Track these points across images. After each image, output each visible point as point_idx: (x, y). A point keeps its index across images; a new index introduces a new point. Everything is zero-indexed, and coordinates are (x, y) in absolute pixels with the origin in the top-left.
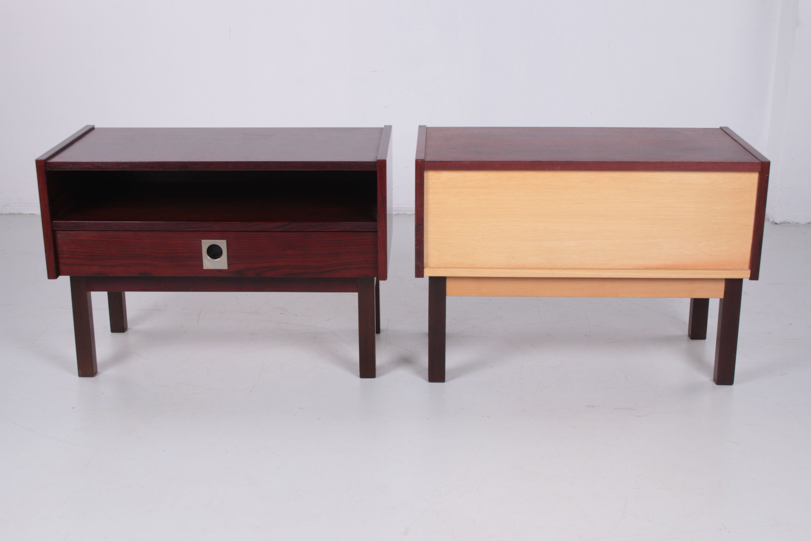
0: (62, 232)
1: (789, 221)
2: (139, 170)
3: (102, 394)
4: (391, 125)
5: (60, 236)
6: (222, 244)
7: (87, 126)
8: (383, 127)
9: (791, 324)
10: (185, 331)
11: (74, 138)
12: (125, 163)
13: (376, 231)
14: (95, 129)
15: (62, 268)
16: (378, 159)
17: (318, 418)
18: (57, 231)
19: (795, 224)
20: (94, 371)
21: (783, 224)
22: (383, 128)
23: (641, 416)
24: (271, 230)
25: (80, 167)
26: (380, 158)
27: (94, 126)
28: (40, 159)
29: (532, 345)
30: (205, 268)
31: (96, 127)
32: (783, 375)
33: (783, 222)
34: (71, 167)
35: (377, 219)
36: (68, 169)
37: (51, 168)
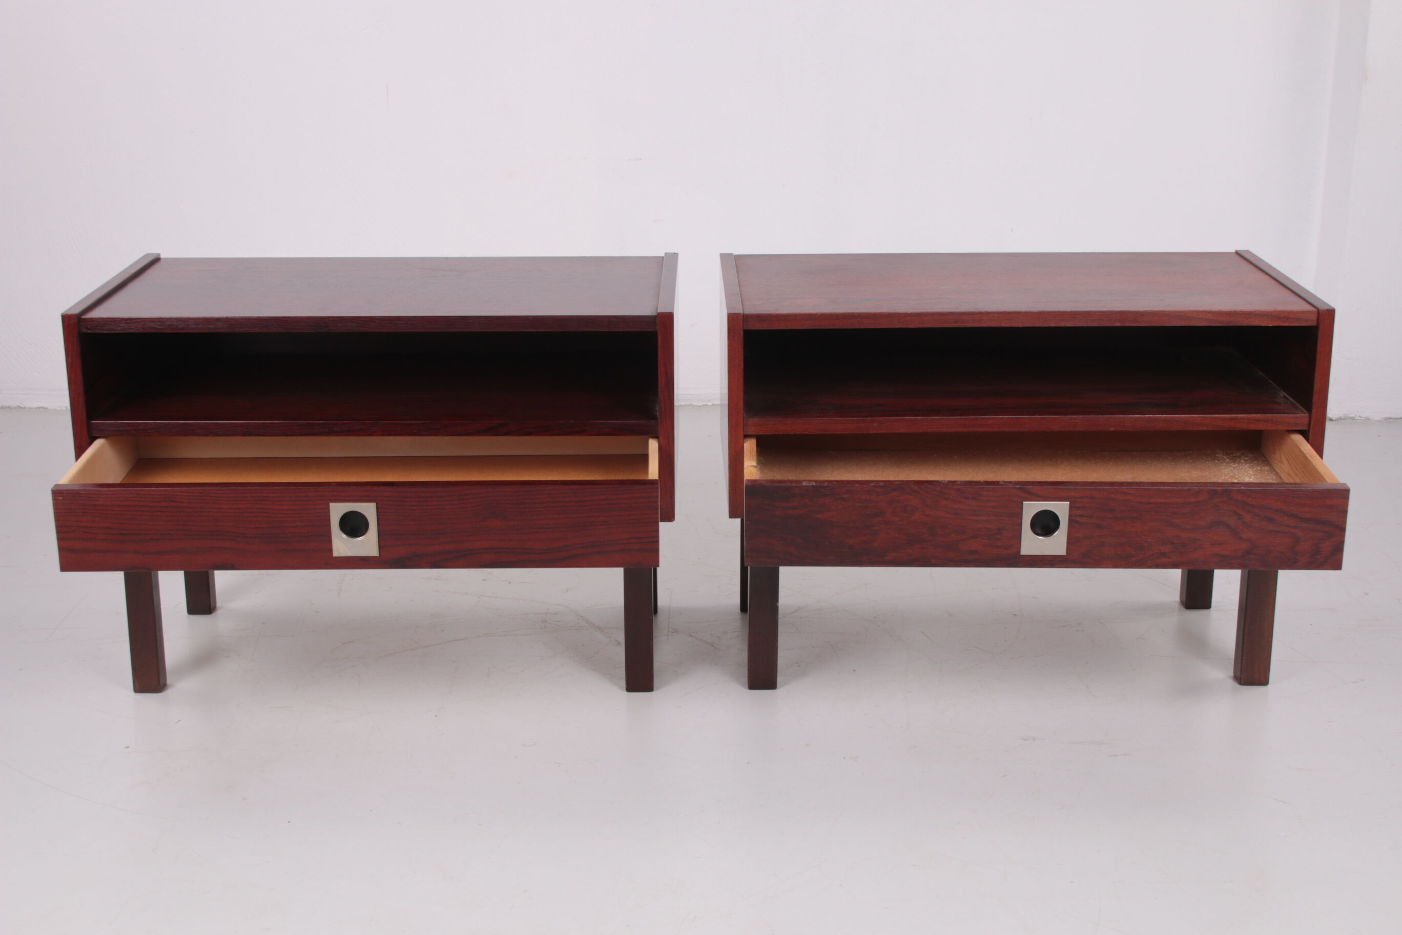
1: (1352, 415)
3: (176, 723)
4: (676, 252)
7: (147, 255)
8: (663, 255)
10: (316, 612)
11: (126, 276)
12: (218, 320)
14: (162, 260)
16: (659, 311)
17: (556, 763)
19: (1364, 420)
20: (162, 683)
21: (1343, 421)
22: (663, 257)
23: (1117, 756)
25: (139, 326)
26: (663, 309)
27: (159, 255)
28: (69, 313)
31: (162, 256)
32: (1357, 682)
33: (1343, 417)
34: (123, 327)
35: (656, 415)
36: (118, 329)
37: (89, 329)
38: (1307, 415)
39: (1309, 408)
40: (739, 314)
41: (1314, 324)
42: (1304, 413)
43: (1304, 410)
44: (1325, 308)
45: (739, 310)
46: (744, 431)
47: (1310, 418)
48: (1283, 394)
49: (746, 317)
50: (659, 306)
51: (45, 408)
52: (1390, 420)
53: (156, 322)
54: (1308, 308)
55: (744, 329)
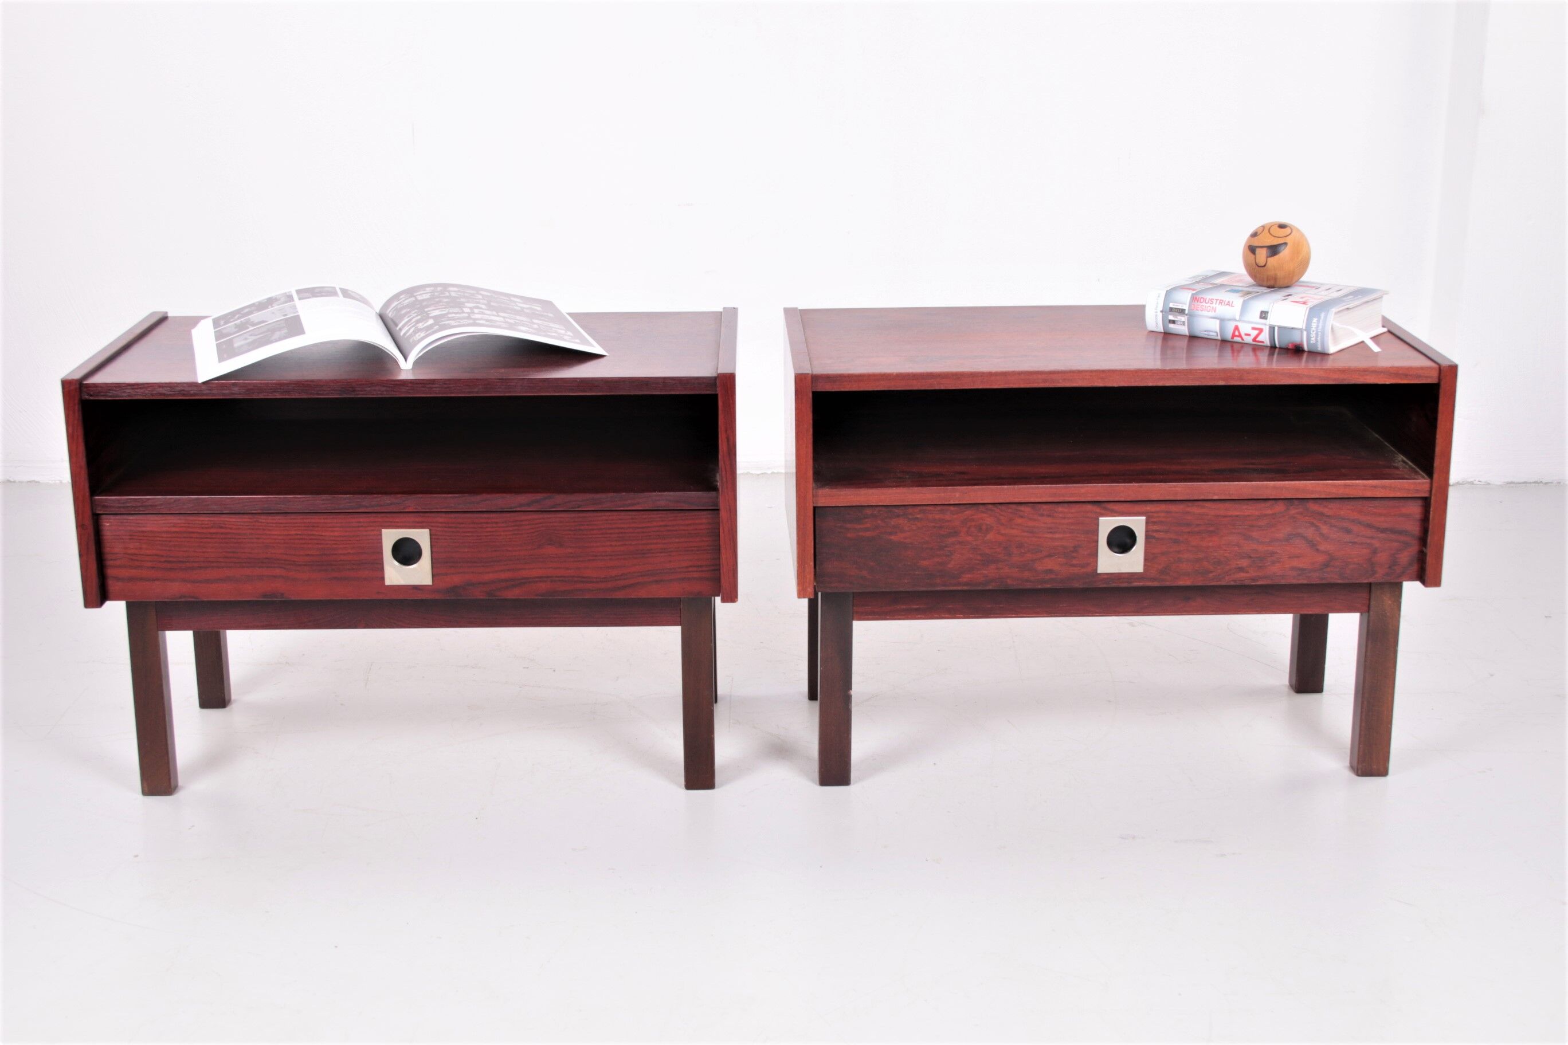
0: (112, 517)
2: (261, 396)
3: (189, 829)
4: (735, 307)
5: (108, 525)
6: (422, 536)
7: (154, 313)
8: (721, 310)
9: (1492, 675)
10: (342, 704)
13: (716, 508)
14: (169, 319)
15: (112, 586)
16: (719, 372)
17: (609, 869)
18: (104, 517)
20: (173, 784)
21: (1461, 486)
22: (722, 312)
23: (1225, 855)
24: (514, 510)
25: (147, 392)
26: (723, 369)
27: (166, 313)
28: (70, 378)
29: (1008, 721)
30: (388, 582)
31: (169, 315)
32: (1485, 772)
33: (1461, 482)
34: (129, 393)
35: (717, 485)
36: (125, 396)
37: (91, 396)
38: (1428, 481)
39: (1429, 472)
40: (808, 374)
41: (1435, 381)
42: (1425, 479)
43: (1424, 475)
44: (1447, 363)
45: (807, 370)
46: (813, 503)
47: (1431, 484)
48: (1401, 457)
49: (815, 378)
50: (719, 367)
51: (37, 482)
52: (1512, 485)
53: (166, 387)
54: (1427, 363)
55: (814, 390)
